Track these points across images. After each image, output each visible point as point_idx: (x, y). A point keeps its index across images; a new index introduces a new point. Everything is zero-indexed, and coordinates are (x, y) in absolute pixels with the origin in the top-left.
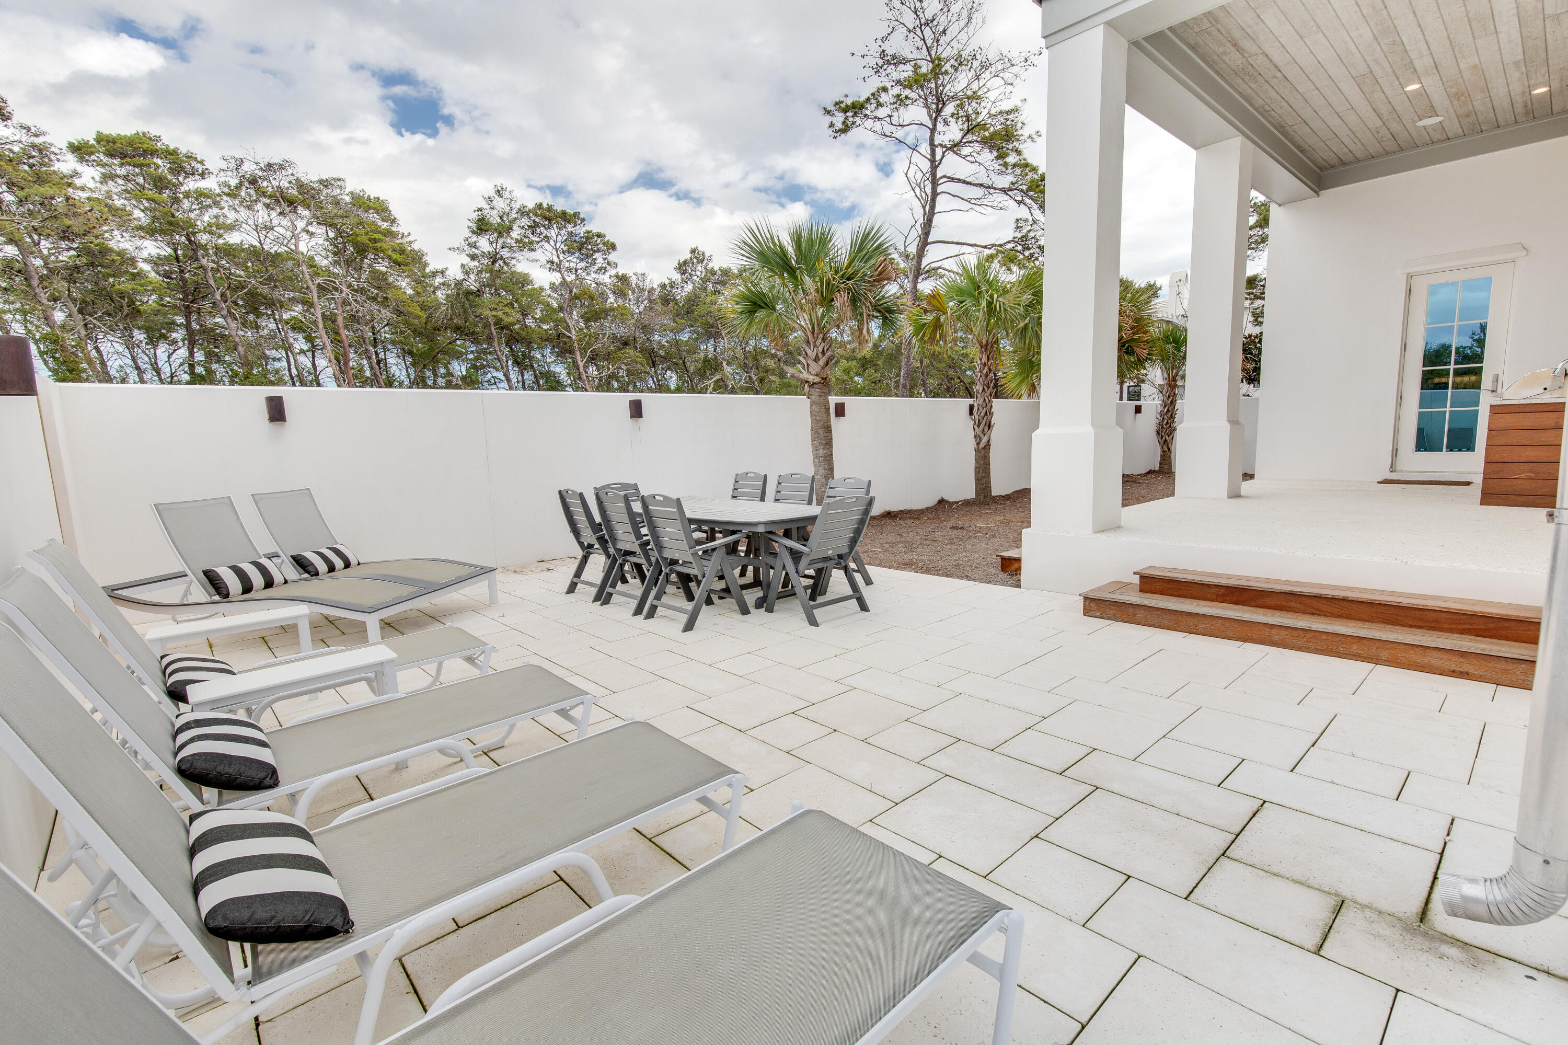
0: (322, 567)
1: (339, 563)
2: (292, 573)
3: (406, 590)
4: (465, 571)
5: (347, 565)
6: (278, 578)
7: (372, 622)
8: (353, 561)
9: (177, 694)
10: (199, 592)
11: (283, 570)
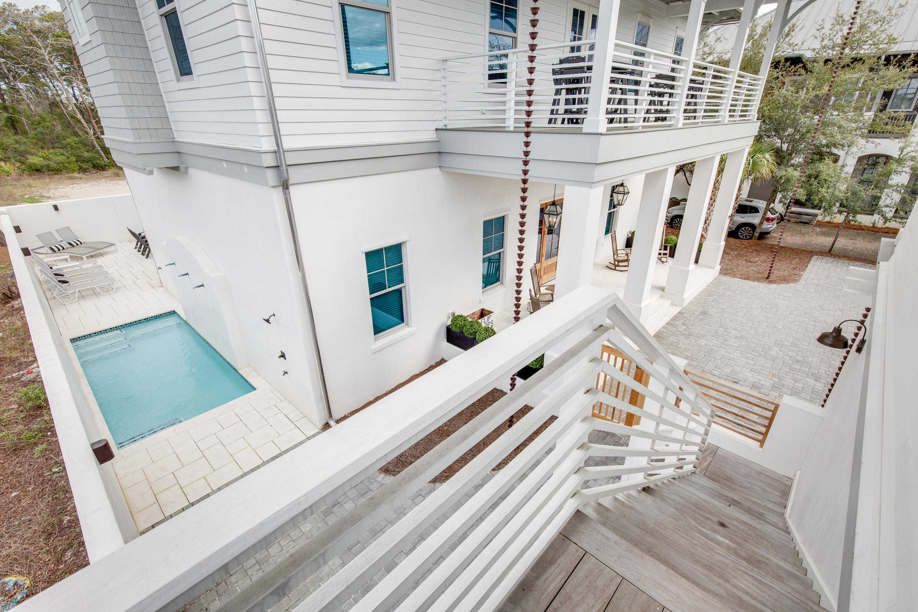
0: (75, 244)
1: (79, 243)
2: (68, 246)
3: (93, 250)
4: (109, 245)
5: (81, 243)
6: (65, 247)
7: (84, 257)
8: (82, 242)
9: (51, 268)
10: (50, 251)
11: (66, 245)
